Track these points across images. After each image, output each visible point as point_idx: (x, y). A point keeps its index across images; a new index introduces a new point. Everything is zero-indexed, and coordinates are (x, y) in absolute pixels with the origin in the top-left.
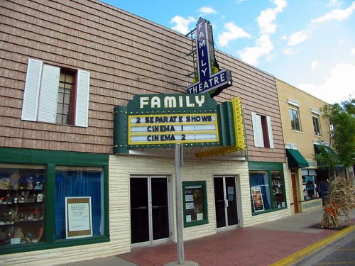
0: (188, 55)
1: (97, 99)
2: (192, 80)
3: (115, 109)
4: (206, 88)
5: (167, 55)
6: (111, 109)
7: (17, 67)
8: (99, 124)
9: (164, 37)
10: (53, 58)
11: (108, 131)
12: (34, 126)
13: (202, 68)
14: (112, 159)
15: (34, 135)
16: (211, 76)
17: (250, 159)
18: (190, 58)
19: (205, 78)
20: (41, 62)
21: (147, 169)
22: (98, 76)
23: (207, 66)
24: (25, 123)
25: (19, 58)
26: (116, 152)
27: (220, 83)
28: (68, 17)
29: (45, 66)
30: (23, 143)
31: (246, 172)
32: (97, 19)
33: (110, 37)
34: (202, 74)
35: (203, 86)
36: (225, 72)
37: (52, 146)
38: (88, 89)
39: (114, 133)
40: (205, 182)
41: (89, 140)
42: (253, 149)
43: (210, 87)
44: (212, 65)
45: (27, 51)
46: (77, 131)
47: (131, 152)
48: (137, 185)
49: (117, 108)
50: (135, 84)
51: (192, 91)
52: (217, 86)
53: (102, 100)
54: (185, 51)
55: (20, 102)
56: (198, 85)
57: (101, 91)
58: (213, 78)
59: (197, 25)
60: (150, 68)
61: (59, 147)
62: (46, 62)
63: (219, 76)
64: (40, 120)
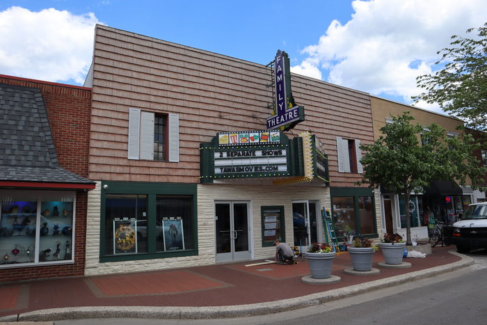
0: (267, 86)
1: (186, 137)
2: (271, 111)
3: (201, 146)
4: (283, 122)
5: (247, 90)
6: (197, 145)
7: (120, 116)
8: (188, 159)
9: (244, 72)
10: (148, 105)
11: (195, 164)
12: (137, 164)
13: (279, 102)
14: (199, 187)
15: (137, 171)
16: (286, 111)
17: (331, 185)
18: (270, 89)
19: (282, 112)
20: (139, 110)
21: (230, 196)
22: (185, 117)
23: (283, 100)
24: (131, 162)
25: (121, 109)
26: (202, 182)
27: (294, 118)
28: (156, 66)
29: (143, 112)
30: (130, 178)
31: (328, 198)
32: (181, 64)
33: (194, 79)
34: (279, 107)
35: (280, 119)
36: (297, 109)
37: (152, 179)
38: (178, 130)
39: (201, 166)
40: (283, 207)
41: (180, 172)
42: (337, 174)
43: (285, 121)
44: (287, 101)
45: (127, 102)
46: (171, 166)
47: (215, 182)
48: (221, 210)
49: (202, 144)
50: (217, 121)
51: (271, 122)
52: (291, 121)
53: (189, 138)
54: (265, 82)
55: (125, 145)
56: (275, 118)
57: (189, 131)
58: (288, 112)
59: (276, 58)
60: (230, 104)
61: (157, 180)
62: (143, 110)
63: (292, 111)
64: (142, 158)
